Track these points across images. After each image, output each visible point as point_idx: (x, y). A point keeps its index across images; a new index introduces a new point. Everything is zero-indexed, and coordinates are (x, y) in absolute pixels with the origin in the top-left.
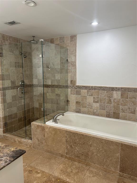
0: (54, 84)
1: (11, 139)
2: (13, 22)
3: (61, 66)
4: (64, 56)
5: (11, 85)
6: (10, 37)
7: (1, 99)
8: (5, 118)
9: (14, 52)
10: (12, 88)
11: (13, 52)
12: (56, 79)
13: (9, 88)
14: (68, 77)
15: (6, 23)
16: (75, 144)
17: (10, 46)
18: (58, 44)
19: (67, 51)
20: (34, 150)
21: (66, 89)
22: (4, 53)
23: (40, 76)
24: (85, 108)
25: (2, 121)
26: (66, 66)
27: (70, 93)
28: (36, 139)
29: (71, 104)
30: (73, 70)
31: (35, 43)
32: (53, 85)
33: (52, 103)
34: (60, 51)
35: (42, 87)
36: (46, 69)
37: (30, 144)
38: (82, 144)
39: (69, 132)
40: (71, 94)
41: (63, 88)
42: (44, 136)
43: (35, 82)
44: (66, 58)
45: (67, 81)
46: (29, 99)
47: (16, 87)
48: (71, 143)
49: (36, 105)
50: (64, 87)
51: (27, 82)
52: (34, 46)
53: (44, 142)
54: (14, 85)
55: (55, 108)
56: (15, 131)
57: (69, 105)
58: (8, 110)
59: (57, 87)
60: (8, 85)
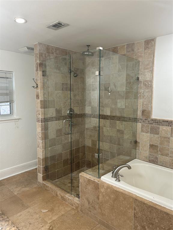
0: (114, 114)
1: (52, 192)
2: (59, 23)
3: (128, 88)
4: (133, 72)
5: (56, 115)
6: (57, 49)
7: (42, 134)
8: (46, 159)
9: (62, 69)
10: (56, 119)
11: (59, 70)
12: (119, 107)
13: (52, 119)
14: (137, 106)
15: (49, 27)
16: (151, 226)
17: (56, 62)
18: (124, 55)
19: (138, 65)
20: (82, 217)
21: (133, 123)
22: (47, 71)
23: (95, 103)
24: (166, 156)
25: (42, 163)
26: (135, 87)
27: (140, 129)
28: (85, 200)
29: (141, 147)
30: (146, 94)
31: (90, 55)
32: (113, 116)
33: (111, 142)
34: (127, 65)
35: (96, 118)
36: (104, 92)
37: (77, 205)
38: (165, 229)
39: (141, 202)
40: (142, 131)
41: (128, 121)
42: (98, 198)
43: (88, 110)
44: (136, 75)
45: (135, 111)
46: (79, 133)
47: (62, 118)
48: (143, 221)
49: (88, 143)
50: (130, 120)
51: (77, 111)
52: (88, 60)
53: (97, 207)
54: (60, 115)
55: (115, 150)
56: (59, 178)
57: (137, 149)
58: (50, 148)
59: (120, 119)
60: (52, 115)
